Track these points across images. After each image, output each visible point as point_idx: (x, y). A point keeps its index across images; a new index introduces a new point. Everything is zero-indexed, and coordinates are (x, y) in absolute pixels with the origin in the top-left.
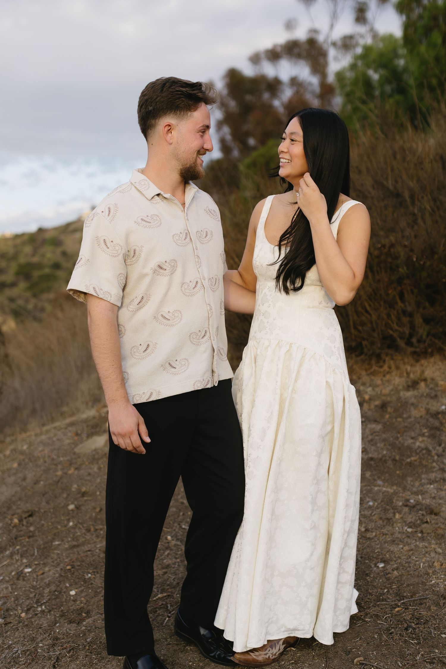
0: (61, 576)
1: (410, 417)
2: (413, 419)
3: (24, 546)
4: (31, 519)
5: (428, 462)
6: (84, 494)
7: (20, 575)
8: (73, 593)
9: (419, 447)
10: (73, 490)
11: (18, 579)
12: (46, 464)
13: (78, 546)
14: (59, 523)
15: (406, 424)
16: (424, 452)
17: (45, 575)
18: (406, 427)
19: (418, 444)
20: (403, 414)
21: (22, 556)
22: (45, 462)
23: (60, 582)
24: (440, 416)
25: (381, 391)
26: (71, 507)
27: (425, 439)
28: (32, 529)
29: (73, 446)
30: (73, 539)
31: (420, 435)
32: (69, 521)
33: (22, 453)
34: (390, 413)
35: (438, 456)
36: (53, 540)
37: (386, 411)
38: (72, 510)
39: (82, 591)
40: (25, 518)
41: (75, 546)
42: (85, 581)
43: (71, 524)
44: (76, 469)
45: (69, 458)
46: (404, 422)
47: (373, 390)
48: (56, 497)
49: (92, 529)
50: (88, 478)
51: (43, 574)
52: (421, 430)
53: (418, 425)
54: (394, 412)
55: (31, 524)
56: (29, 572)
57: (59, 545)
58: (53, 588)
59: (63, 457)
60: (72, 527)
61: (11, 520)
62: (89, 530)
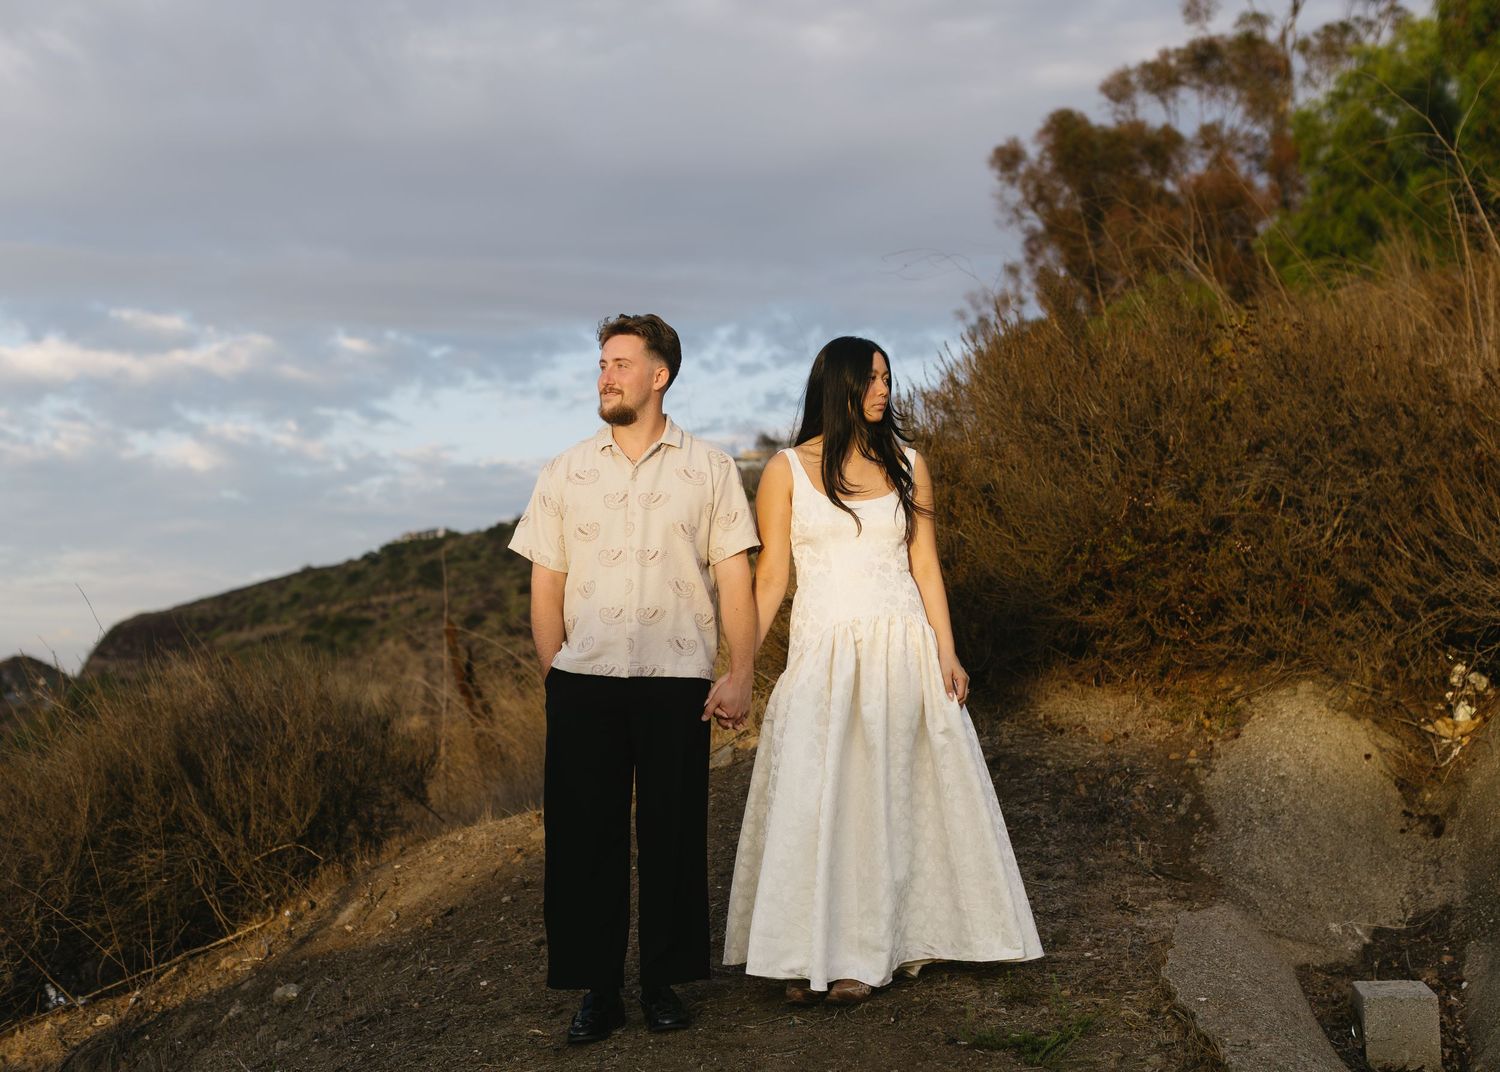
0: (473, 968)
1: (1030, 777)
2: (1035, 779)
3: (435, 948)
4: (450, 917)
5: (1028, 834)
6: (526, 885)
7: (422, 975)
8: (484, 983)
9: (1026, 815)
10: (514, 880)
11: (419, 979)
12: (484, 854)
13: (505, 942)
14: (485, 919)
15: (1022, 786)
16: (1030, 821)
17: (454, 972)
18: (1021, 790)
19: (1027, 811)
20: (1023, 772)
21: (429, 958)
22: (483, 851)
23: (471, 975)
24: (1076, 774)
25: (1000, 742)
26: (506, 899)
27: (1043, 805)
28: (449, 929)
29: (529, 831)
30: (501, 937)
31: (1036, 800)
32: (499, 916)
33: (454, 844)
34: (1003, 771)
35: (1048, 826)
36: (475, 938)
37: (998, 769)
38: (506, 903)
39: (494, 982)
40: (442, 917)
41: (501, 942)
42: (503, 971)
43: (502, 919)
44: (525, 855)
45: (519, 846)
46: (1019, 783)
47: (991, 739)
48: (490, 892)
49: (529, 924)
50: (538, 866)
51: (452, 970)
52: (1042, 794)
53: (1039, 787)
54: (1009, 770)
55: (448, 924)
56: (434, 971)
57: (481, 943)
58: (461, 980)
59: (510, 845)
60: (503, 923)
61: (424, 920)
62: (524, 924)
